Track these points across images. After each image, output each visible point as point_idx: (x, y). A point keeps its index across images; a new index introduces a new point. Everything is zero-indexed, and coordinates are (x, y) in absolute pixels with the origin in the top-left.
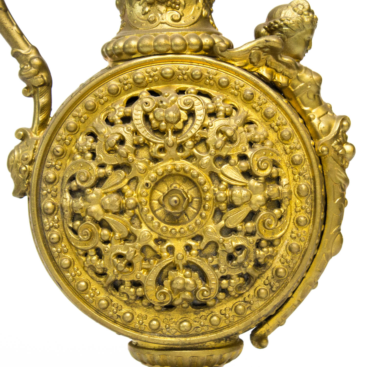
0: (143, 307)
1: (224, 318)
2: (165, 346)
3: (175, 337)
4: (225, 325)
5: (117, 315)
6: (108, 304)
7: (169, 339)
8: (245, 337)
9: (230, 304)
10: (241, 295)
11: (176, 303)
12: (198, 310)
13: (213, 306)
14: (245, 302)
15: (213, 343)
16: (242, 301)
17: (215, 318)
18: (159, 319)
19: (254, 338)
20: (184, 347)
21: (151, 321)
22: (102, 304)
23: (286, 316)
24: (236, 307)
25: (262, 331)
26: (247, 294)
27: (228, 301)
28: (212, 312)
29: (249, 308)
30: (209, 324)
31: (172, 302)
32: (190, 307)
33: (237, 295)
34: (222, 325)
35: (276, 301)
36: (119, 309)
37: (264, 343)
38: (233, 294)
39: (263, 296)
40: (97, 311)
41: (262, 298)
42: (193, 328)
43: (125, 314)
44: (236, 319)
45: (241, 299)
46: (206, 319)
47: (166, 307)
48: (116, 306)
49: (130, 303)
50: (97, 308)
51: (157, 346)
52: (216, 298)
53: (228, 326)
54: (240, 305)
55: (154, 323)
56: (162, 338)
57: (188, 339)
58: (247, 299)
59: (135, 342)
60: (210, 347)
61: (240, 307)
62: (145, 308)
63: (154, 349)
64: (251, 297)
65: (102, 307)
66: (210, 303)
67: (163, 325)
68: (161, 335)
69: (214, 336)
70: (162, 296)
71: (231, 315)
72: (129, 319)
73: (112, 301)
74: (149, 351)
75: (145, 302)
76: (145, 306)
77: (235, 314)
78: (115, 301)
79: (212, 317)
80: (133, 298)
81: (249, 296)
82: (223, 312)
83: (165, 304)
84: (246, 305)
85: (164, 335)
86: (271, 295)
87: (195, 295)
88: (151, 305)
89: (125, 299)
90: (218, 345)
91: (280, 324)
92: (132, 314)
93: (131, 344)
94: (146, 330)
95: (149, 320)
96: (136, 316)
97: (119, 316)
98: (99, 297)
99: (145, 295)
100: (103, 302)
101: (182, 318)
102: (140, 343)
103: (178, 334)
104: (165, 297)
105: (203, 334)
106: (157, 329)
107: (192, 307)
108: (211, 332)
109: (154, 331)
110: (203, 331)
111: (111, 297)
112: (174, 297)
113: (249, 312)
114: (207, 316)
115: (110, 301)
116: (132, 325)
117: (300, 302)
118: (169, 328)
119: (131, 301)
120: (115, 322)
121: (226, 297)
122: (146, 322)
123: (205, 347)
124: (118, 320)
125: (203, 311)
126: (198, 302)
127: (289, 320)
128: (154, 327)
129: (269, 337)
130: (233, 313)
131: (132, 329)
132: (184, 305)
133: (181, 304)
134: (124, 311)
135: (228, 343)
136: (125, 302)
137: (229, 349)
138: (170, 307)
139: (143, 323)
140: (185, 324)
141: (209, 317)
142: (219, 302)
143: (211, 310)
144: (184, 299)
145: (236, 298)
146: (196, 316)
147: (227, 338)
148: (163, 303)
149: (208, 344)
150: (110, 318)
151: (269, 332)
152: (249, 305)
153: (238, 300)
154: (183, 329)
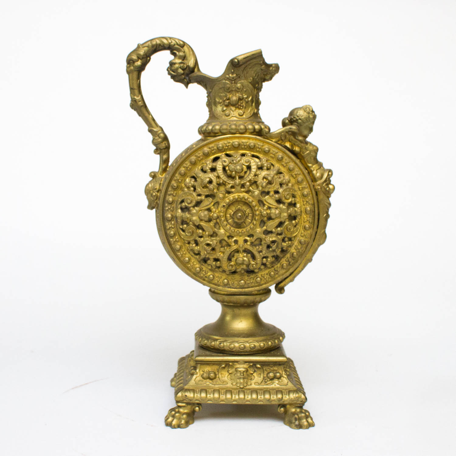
0: (219, 272)
1: (263, 279)
2: (230, 293)
3: (236, 288)
4: (264, 282)
5: (206, 276)
6: (201, 270)
7: (233, 290)
8: (272, 288)
9: (267, 271)
10: (273, 267)
11: (238, 270)
12: (249, 275)
13: (257, 272)
14: (275, 270)
15: (256, 292)
16: (273, 270)
17: (259, 279)
18: (228, 279)
19: (277, 289)
20: (241, 294)
21: (224, 280)
22: (197, 270)
23: (295, 277)
24: (270, 273)
25: (282, 285)
26: (276, 266)
27: (266, 270)
28: (257, 275)
29: (277, 274)
30: (255, 282)
31: (236, 270)
32: (245, 273)
33: (271, 267)
34: (263, 282)
35: (291, 271)
36: (207, 273)
37: (282, 291)
38: (269, 266)
39: (285, 267)
40: (194, 274)
41: (284, 269)
42: (246, 284)
43: (209, 276)
44: (270, 280)
45: (273, 269)
46: (253, 279)
47: (232, 272)
48: (205, 271)
49: (212, 270)
50: (195, 272)
51: (226, 293)
52: (259, 269)
53: (265, 283)
54: (272, 272)
55: (226, 281)
56: (229, 289)
57: (244, 290)
58: (276, 269)
59: (213, 290)
60: (255, 294)
61: (272, 273)
62: (221, 273)
63: (224, 295)
64: (278, 268)
65: (198, 272)
66: (256, 271)
67: (230, 282)
68: (228, 288)
69: (257, 288)
70: (231, 267)
71: (267, 277)
72: (212, 278)
73: (202, 268)
74: (221, 295)
75: (221, 270)
76: (220, 272)
77: (269, 277)
78: (204, 269)
79: (257, 278)
80: (214, 267)
81: (277, 267)
82: (263, 276)
83: (232, 271)
84: (275, 272)
85: (230, 288)
86: (289, 267)
87: (249, 266)
88: (224, 271)
89: (210, 268)
90: (259, 293)
91: (292, 280)
92: (213, 276)
93: (210, 290)
94: (221, 285)
95: (222, 279)
96: (215, 277)
97: (206, 277)
98: (196, 266)
99: (221, 266)
100: (198, 269)
101: (240, 279)
102: (216, 291)
103: (238, 287)
104: (232, 267)
105: (252, 287)
106: (228, 284)
107: (247, 273)
108: (256, 286)
109: (225, 285)
110: (252, 285)
111: (202, 266)
112: (237, 268)
113: (277, 276)
114: (254, 278)
115: (201, 268)
116: (213, 282)
117: (302, 269)
118: (233, 284)
119: (213, 269)
120: (204, 280)
121: (265, 267)
122: (221, 281)
123: (251, 294)
124: (206, 279)
125: (252, 275)
126: (249, 270)
127: (296, 279)
128: (225, 283)
129: (286, 288)
130: (268, 276)
131: (213, 284)
132: (242, 272)
133: (241, 271)
134: (209, 274)
135: (264, 291)
136: (210, 269)
137: (265, 295)
138: (234, 272)
139: (219, 280)
140: (242, 282)
141: (255, 278)
142: (261, 270)
143: (256, 274)
144: (243, 269)
145: (269, 268)
146: (248, 277)
147: (265, 289)
148: (231, 270)
149: (253, 292)
150: (201, 278)
151: (285, 285)
152: (277, 272)
153: (271, 269)
154: (241, 284)
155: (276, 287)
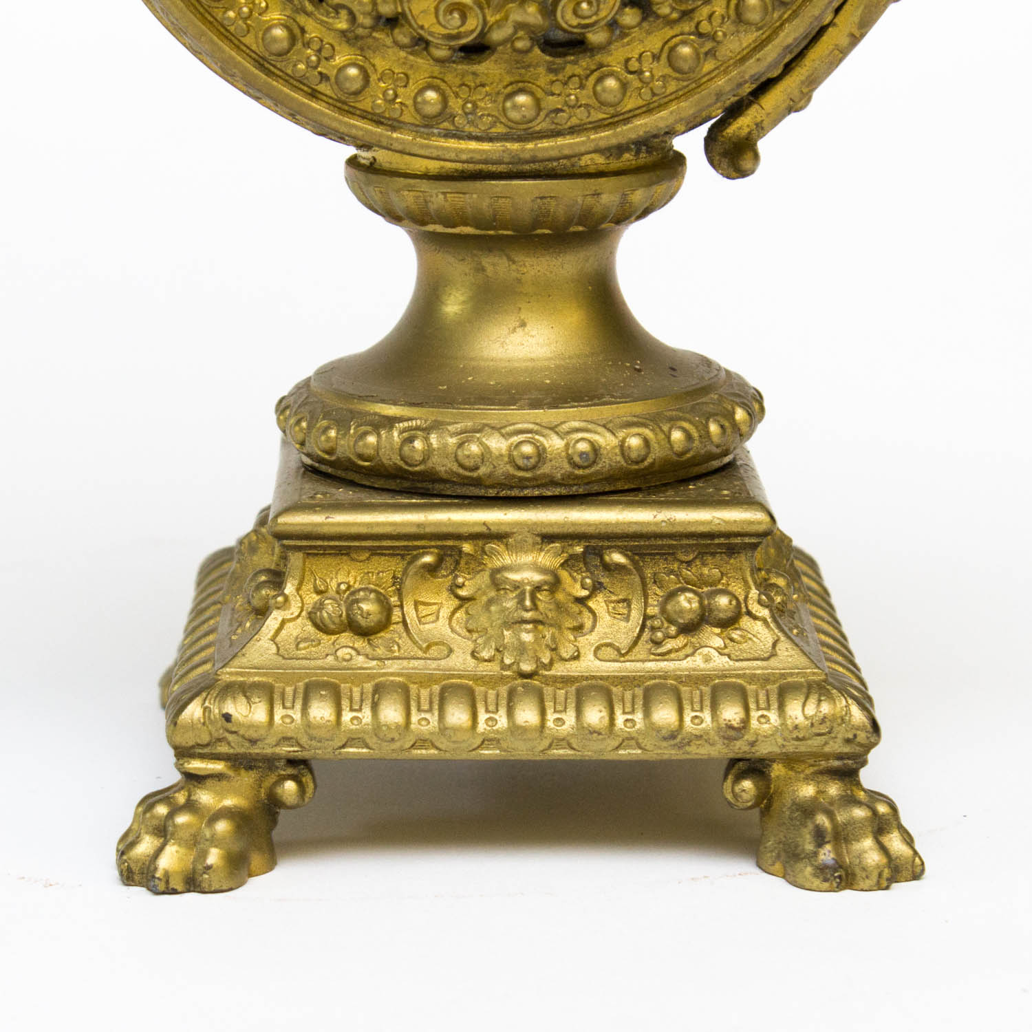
0: (396, 49)
1: (637, 84)
2: (459, 166)
3: (491, 139)
4: (640, 102)
5: (320, 73)
6: (293, 39)
7: (473, 145)
8: (690, 144)
9: (654, 42)
10: (686, 14)
11: (496, 36)
12: (559, 60)
13: (602, 48)
14: (700, 35)
15: (600, 160)
16: (690, 34)
17: (611, 83)
18: (443, 86)
19: (718, 148)
20: (515, 168)
21: (421, 91)
22: (275, 40)
23: (813, 82)
24: (672, 49)
25: (742, 125)
26: (705, 11)
27: (649, 33)
28: (601, 66)
29: (711, 53)
30: (593, 101)
31: (482, 34)
32: (537, 51)
33: (675, 15)
34: (630, 104)
35: (791, 34)
36: (324, 54)
37: (746, 164)
38: (665, 10)
39: (754, 16)
40: (261, 63)
41: (748, 23)
42: (542, 114)
43: (342, 69)
44: (673, 86)
45: (687, 27)
46: (582, 87)
47: (463, 49)
48: (316, 47)
49: (357, 38)
50: (261, 50)
51: (433, 166)
52: (613, 25)
53: (649, 110)
54: (684, 43)
55: (431, 95)
56: (452, 143)
57: (530, 146)
58: (705, 27)
59: (365, 156)
60: (592, 169)
61: (686, 50)
62: (403, 54)
63: (426, 176)
64: (717, 20)
65: (276, 47)
66: (596, 37)
67: (455, 105)
68: (447, 135)
69: (605, 137)
70: (456, 15)
71: (658, 74)
72: (356, 86)
73: (303, 31)
74: (412, 181)
75: (402, 36)
76: (402, 47)
77: (668, 71)
78: (313, 30)
79: (600, 80)
80: (368, 21)
81: (710, 17)
82: (634, 65)
83: (464, 41)
84: (702, 45)
85: (458, 135)
86: (776, 15)
87: (554, 12)
88: (421, 43)
89: (343, 25)
90: (615, 165)
92: (362, 69)
93: (352, 162)
94: (407, 118)
95: (413, 88)
96: (373, 77)
97: (324, 77)
98: (266, 18)
99: (403, 14)
100: (279, 32)
101: (511, 83)
102: (383, 157)
103: (500, 129)
104: (464, 18)
105: (573, 131)
106: (440, 114)
107: (543, 51)
108: (598, 126)
109: (428, 123)
110: (574, 121)
111: (302, 19)
112: (491, 19)
113: (708, 66)
114: (587, 77)
115: (297, 31)
116: (365, 104)
117: (855, 40)
118: (473, 112)
119: (360, 31)
120: (314, 94)
121: (644, 19)
122: (406, 95)
123: (576, 170)
124: (323, 87)
125: (575, 63)
126: (560, 36)
127: (820, 94)
128: (431, 110)
129: (762, 145)
130: (662, 69)
131: (365, 115)
132: (520, 45)
133: (510, 40)
134: (339, 60)
135: (644, 158)
136: (343, 33)
137: (645, 177)
138: (477, 49)
139: (396, 96)
140: (522, 99)
141: (592, 79)
142: (623, 35)
143: (598, 58)
144: (519, 26)
145: (672, 23)
146: (552, 77)
147: (642, 144)
148: (458, 36)
149: (585, 160)
150: (297, 82)
151: (761, 128)
152: (709, 45)
153: (677, 30)
154: (514, 115)
155: (710, 141)
